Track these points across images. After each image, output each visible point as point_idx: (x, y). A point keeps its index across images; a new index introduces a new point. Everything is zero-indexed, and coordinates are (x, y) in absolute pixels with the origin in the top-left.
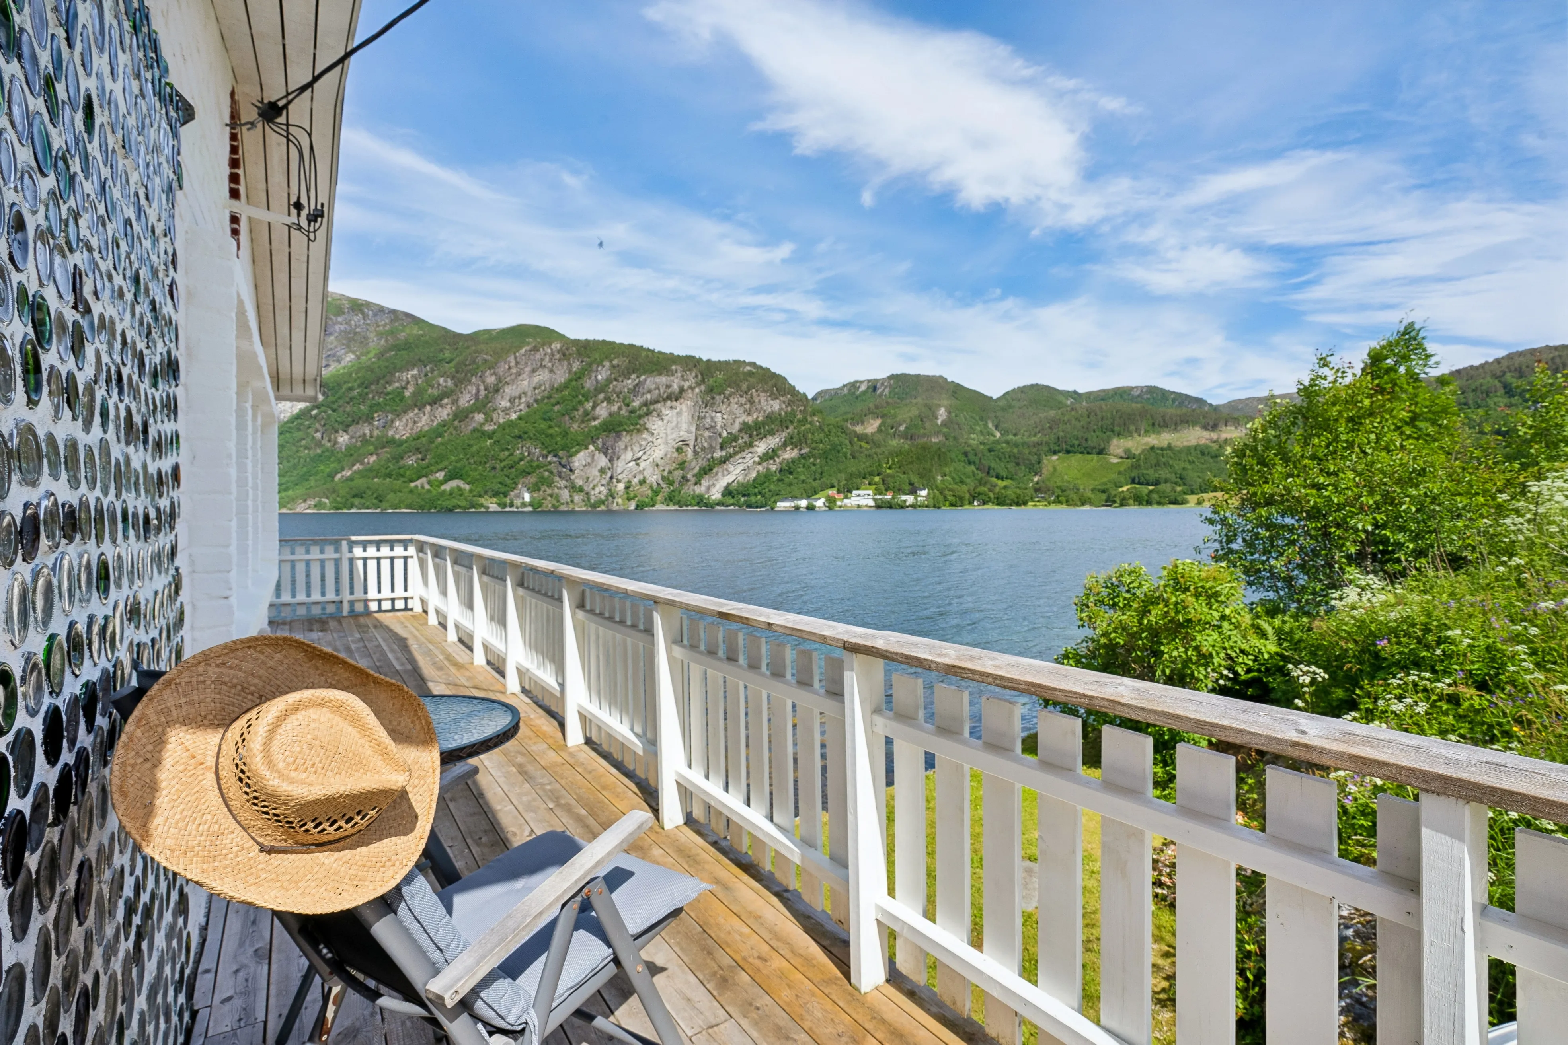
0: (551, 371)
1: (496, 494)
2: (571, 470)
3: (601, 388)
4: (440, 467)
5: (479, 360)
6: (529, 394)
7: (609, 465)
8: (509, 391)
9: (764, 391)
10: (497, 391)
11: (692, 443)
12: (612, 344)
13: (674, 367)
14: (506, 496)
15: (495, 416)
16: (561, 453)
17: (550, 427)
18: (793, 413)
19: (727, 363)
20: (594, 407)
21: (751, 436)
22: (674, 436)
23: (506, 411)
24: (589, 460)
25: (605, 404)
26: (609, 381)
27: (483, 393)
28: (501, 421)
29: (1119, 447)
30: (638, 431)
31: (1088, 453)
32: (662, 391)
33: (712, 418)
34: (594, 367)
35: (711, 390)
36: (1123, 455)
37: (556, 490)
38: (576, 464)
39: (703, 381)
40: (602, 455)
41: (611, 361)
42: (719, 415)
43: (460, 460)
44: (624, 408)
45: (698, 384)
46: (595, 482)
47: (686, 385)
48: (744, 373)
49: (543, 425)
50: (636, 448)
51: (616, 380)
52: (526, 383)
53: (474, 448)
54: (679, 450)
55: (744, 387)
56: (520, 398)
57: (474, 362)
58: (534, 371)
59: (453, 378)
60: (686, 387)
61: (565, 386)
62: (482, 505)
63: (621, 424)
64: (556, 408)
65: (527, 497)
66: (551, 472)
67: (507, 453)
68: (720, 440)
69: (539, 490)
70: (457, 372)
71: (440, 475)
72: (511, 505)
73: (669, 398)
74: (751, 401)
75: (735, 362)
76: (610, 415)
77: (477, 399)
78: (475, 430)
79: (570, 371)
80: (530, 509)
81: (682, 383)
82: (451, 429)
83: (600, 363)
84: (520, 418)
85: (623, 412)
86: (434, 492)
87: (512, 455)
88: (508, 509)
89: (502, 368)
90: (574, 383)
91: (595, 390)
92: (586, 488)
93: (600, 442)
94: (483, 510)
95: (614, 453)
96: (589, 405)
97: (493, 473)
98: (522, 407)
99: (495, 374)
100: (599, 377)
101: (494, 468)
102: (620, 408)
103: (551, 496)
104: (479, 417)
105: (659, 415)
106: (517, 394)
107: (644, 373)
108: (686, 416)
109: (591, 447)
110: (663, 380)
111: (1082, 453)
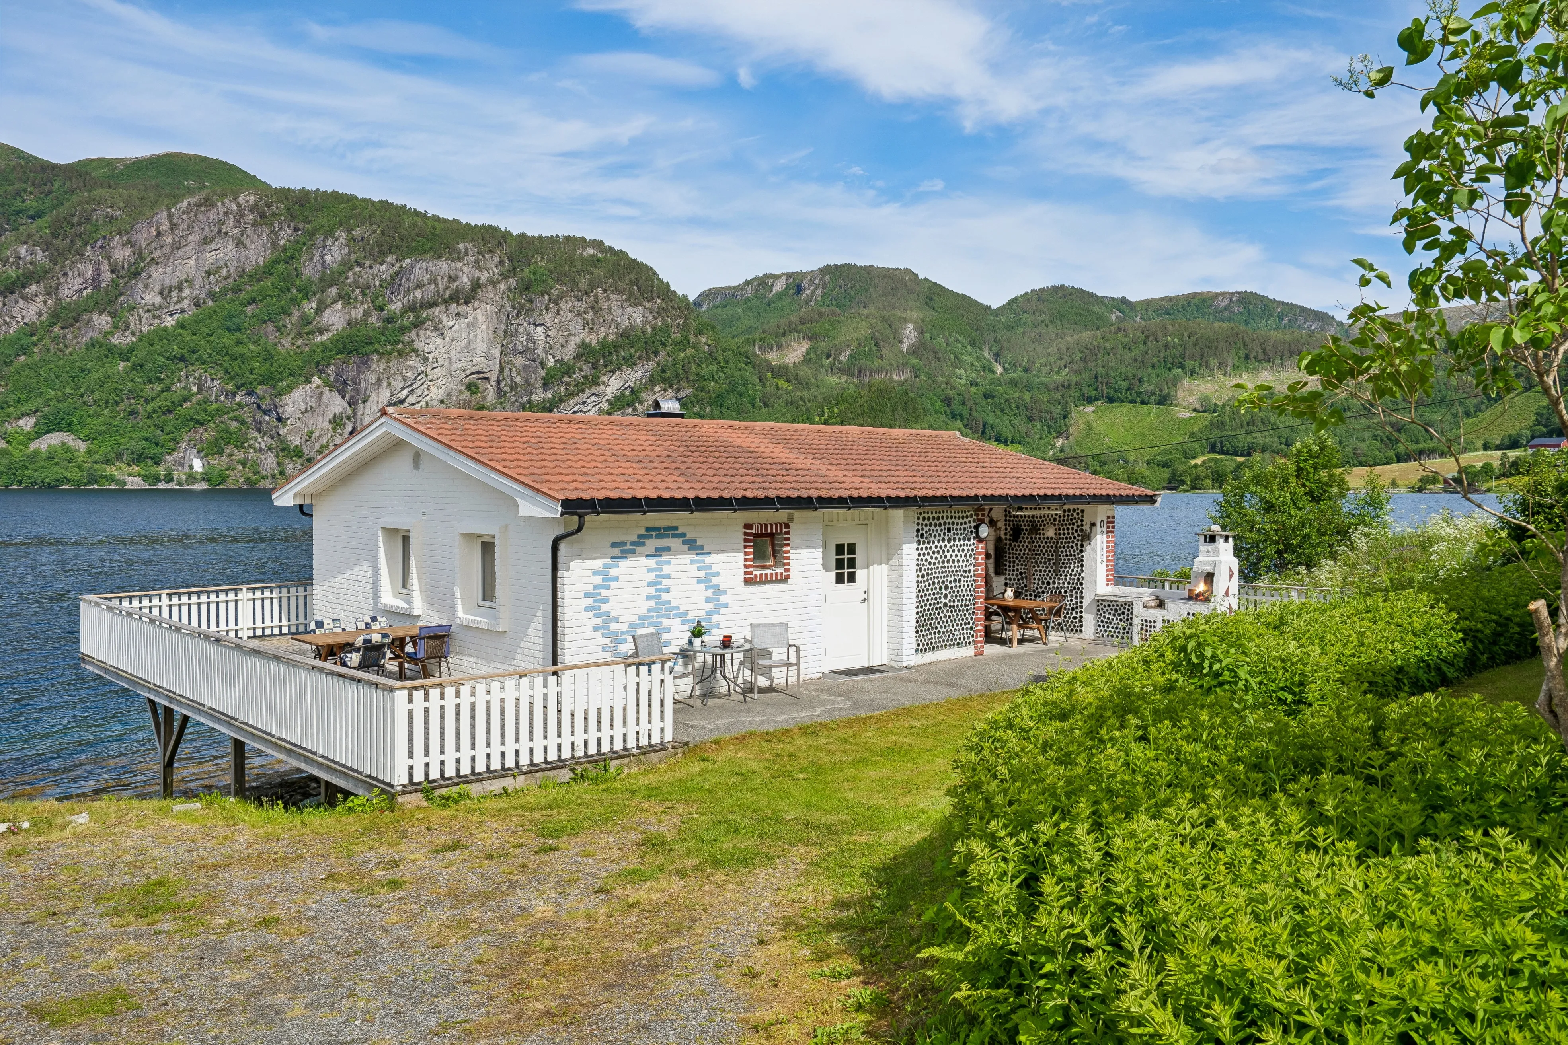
0: (239, 243)
1: (139, 459)
2: (279, 419)
3: (329, 279)
4: (25, 408)
5: (98, 217)
6: (198, 282)
7: (349, 411)
8: (160, 276)
9: (617, 291)
10: (136, 275)
11: (494, 378)
12: (350, 199)
13: (462, 246)
14: (157, 463)
15: (133, 320)
16: (260, 389)
17: (239, 343)
18: (665, 330)
19: (553, 241)
20: (319, 311)
21: (595, 367)
22: (463, 363)
23: (153, 310)
24: (313, 402)
25: (339, 306)
26: (346, 265)
27: (107, 277)
28: (146, 329)
29: (1191, 392)
30: (400, 353)
31: (1143, 403)
32: (441, 286)
33: (529, 335)
34: (319, 240)
35: (528, 288)
36: (1198, 406)
37: (252, 454)
38: (289, 409)
39: (513, 271)
40: (335, 394)
41: (349, 231)
42: (540, 329)
43: (65, 398)
44: (375, 314)
45: (504, 277)
46: (324, 440)
47: (484, 277)
48: (584, 260)
49: (227, 340)
50: (397, 384)
51: (359, 264)
52: (191, 263)
53: (95, 376)
54: (471, 387)
55: (584, 283)
56: (180, 289)
57: (88, 220)
58: (206, 241)
59: (46, 248)
60: (483, 281)
61: (267, 271)
62: (111, 479)
63: (369, 342)
64: (250, 310)
65: (198, 466)
66: (243, 422)
67: (158, 387)
68: (543, 373)
69: (221, 452)
70: (55, 236)
71: (28, 424)
72: (169, 479)
73: (455, 298)
74: (595, 308)
75: (567, 238)
76: (350, 324)
77: (96, 287)
78: (93, 344)
79: (274, 246)
80: (204, 485)
81: (477, 274)
82: (46, 341)
83: (330, 234)
84: (181, 325)
85: (373, 320)
86: (17, 454)
87: (168, 389)
88: (162, 486)
89: (143, 235)
90: (282, 266)
91: (322, 280)
92: (306, 450)
93: (331, 371)
94: (113, 486)
95: (357, 390)
96: (310, 307)
97: (132, 422)
98: (185, 304)
99: (130, 243)
100: (328, 258)
101: (133, 413)
102: (367, 314)
103: (244, 464)
104: (102, 321)
105: (436, 328)
106: (174, 283)
107: (410, 252)
108: (483, 331)
109: (316, 380)
110: (443, 267)
111: (1133, 402)
